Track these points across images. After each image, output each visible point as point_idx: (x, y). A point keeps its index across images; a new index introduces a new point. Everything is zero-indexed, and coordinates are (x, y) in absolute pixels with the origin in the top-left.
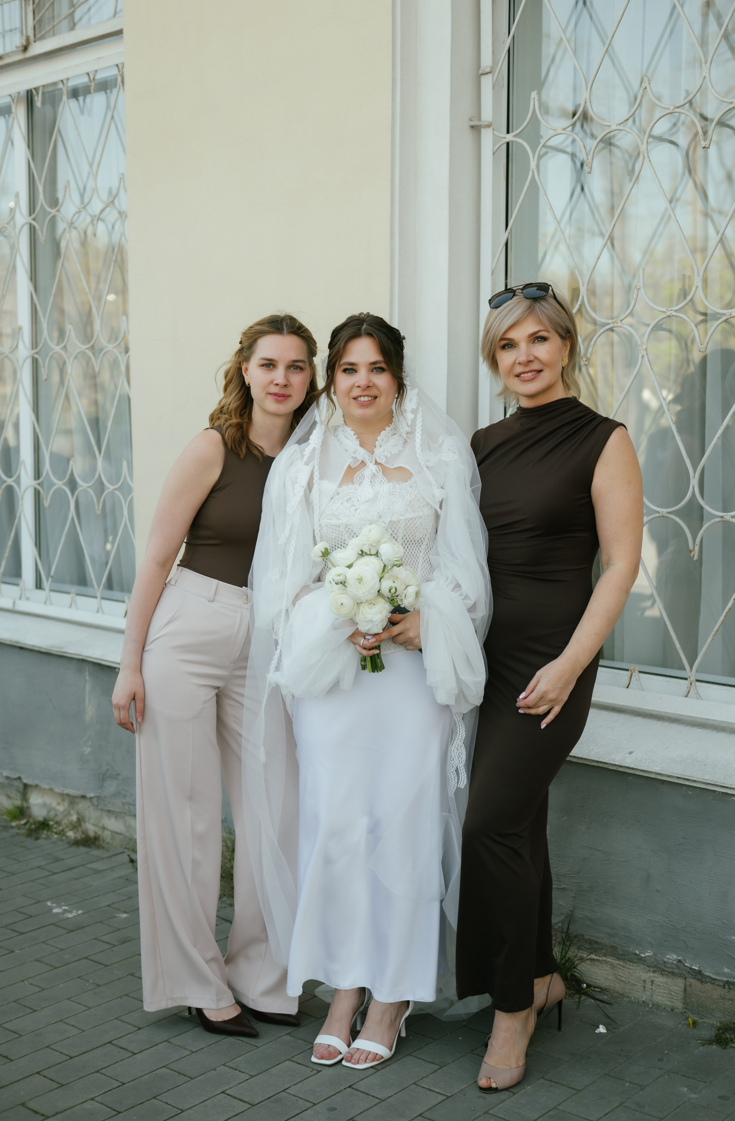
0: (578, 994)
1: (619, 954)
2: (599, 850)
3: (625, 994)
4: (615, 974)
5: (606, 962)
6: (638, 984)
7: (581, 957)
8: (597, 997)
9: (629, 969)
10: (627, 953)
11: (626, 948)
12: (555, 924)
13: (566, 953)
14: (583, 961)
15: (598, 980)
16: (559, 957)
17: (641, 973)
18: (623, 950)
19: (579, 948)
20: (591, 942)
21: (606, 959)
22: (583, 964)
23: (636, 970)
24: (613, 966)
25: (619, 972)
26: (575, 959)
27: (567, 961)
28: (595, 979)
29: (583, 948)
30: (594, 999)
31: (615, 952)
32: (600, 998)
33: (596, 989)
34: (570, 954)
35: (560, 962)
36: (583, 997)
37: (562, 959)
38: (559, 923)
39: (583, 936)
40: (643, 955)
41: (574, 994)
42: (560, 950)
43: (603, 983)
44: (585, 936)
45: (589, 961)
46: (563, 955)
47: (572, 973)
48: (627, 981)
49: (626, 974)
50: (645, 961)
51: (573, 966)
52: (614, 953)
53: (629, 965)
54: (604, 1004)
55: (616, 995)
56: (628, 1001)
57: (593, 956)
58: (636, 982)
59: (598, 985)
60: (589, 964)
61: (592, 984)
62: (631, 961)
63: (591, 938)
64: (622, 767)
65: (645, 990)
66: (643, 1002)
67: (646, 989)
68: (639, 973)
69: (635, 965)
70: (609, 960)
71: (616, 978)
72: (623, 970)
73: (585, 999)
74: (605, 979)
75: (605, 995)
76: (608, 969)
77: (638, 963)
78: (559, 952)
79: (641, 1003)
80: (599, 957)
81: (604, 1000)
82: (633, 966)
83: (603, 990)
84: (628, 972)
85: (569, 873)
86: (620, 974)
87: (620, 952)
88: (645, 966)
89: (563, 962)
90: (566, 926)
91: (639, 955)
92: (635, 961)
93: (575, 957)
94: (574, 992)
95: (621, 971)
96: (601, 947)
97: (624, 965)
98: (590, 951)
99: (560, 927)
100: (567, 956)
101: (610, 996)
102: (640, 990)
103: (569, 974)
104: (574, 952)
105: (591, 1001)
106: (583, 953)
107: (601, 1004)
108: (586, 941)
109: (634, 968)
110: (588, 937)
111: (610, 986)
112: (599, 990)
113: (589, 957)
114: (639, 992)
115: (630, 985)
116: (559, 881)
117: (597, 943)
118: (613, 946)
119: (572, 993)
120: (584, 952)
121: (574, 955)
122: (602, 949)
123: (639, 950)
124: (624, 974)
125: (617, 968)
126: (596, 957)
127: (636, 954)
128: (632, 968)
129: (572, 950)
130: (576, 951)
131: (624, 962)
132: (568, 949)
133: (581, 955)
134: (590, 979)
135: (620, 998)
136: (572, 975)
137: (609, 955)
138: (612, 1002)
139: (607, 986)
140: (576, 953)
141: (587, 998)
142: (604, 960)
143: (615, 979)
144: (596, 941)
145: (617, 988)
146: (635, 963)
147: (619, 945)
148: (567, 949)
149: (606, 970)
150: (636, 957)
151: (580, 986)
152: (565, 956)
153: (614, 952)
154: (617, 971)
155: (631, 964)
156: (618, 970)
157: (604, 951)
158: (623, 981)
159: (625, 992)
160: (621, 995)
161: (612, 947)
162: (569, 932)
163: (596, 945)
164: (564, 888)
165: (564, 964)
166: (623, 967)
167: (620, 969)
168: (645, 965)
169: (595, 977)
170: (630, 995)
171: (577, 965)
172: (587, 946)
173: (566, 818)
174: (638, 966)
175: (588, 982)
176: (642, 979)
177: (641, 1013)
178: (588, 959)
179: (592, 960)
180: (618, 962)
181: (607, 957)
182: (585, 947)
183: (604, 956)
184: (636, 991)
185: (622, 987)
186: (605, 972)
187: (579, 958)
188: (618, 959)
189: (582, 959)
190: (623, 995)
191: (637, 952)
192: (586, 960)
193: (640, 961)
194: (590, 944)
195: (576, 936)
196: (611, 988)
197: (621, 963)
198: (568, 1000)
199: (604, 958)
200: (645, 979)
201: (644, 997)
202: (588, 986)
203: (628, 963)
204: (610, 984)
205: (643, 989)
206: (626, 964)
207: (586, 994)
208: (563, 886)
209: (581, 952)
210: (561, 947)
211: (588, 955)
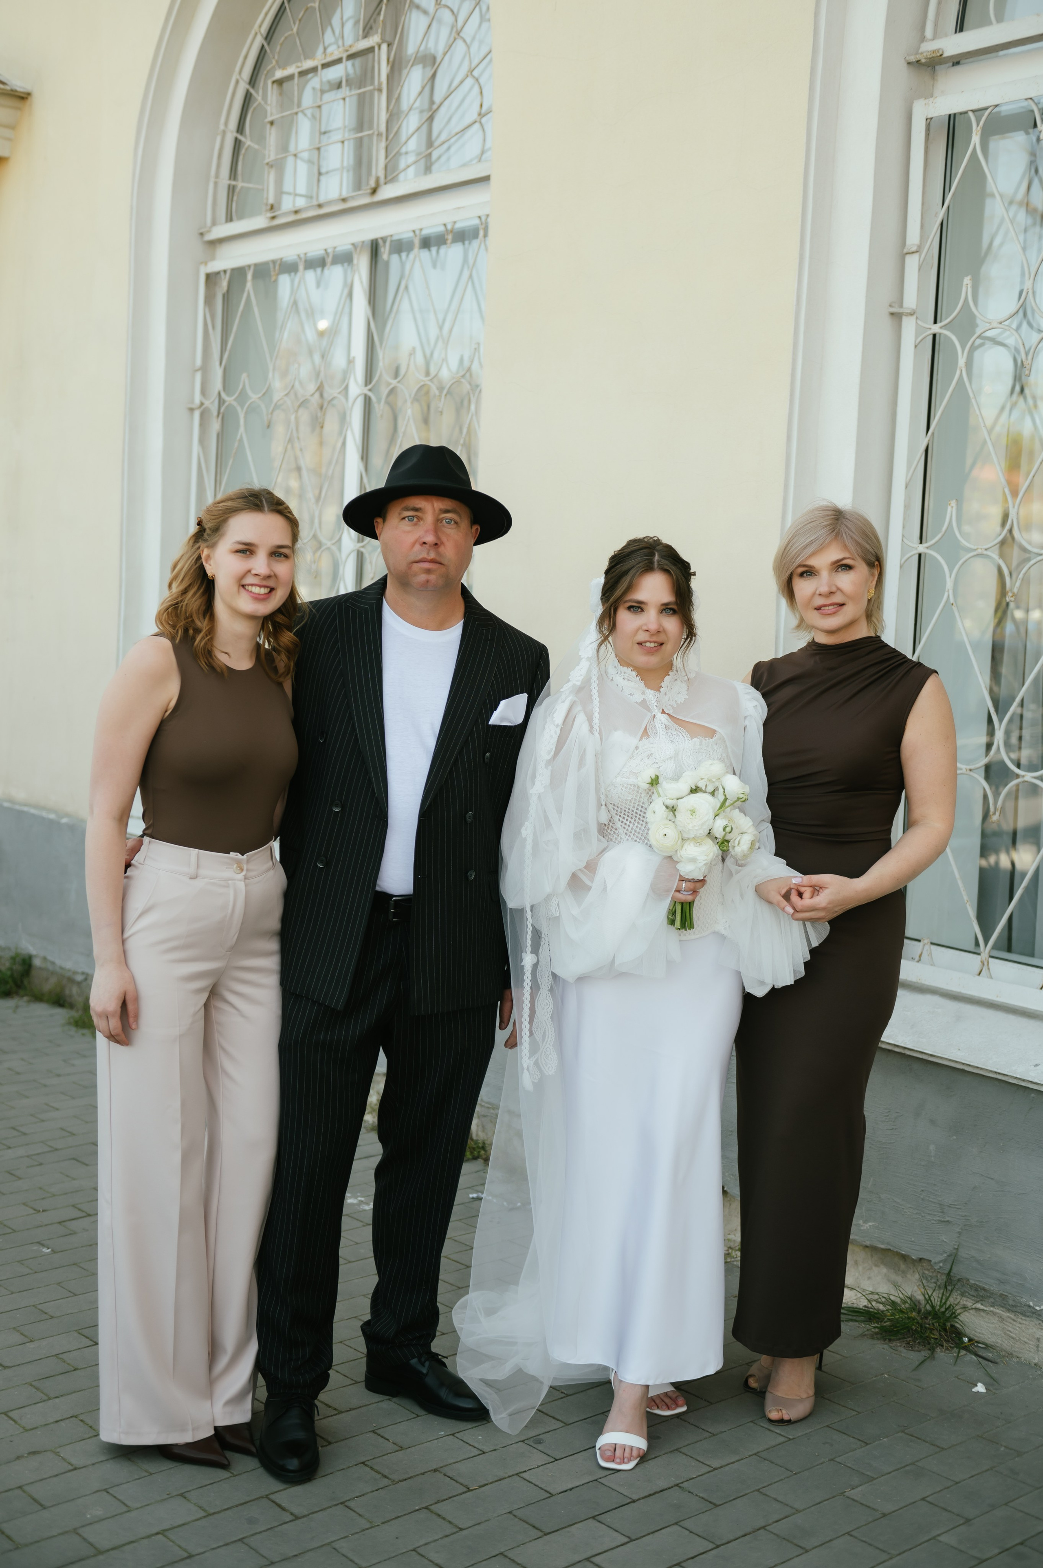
0: (957, 1348)
1: (1009, 1305)
2: (992, 1179)
3: (1014, 1353)
4: (1004, 1328)
5: (994, 1314)
6: (1031, 1343)
7: (964, 1305)
8: (980, 1354)
9: (1021, 1324)
10: (1019, 1305)
11: (1018, 1298)
12: (936, 1263)
13: (947, 1299)
14: (966, 1311)
15: (983, 1334)
16: (939, 1303)
17: (1034, 1330)
18: (1014, 1301)
19: (962, 1295)
20: (976, 1288)
21: (994, 1310)
22: (966, 1314)
23: (1029, 1326)
24: (1001, 1319)
25: (1008, 1326)
26: (957, 1308)
27: (946, 1309)
28: (980, 1333)
29: (967, 1294)
30: (977, 1355)
31: (1006, 1303)
32: (984, 1355)
33: (980, 1345)
34: (951, 1300)
35: (939, 1310)
36: (963, 1352)
37: (941, 1306)
38: (940, 1262)
39: (968, 1280)
40: (1038, 1308)
41: (953, 1348)
42: (940, 1296)
43: (989, 1338)
44: (970, 1281)
45: (974, 1310)
46: (943, 1301)
47: (952, 1323)
48: (1017, 1338)
49: (1016, 1330)
50: (1040, 1315)
51: (954, 1315)
52: (1004, 1304)
53: (1021, 1319)
54: (987, 1362)
55: (1003, 1353)
56: (1018, 1362)
57: (979, 1306)
58: (1029, 1339)
59: (983, 1340)
60: (974, 1315)
61: (976, 1338)
62: (1024, 1314)
63: (977, 1283)
64: (1024, 1080)
65: (1038, 1350)
66: (1035, 1364)
67: (1040, 1349)
68: (1032, 1329)
69: (1028, 1319)
70: (997, 1311)
71: (1005, 1333)
72: (1013, 1325)
73: (966, 1354)
74: (992, 1334)
75: (990, 1353)
76: (995, 1322)
77: (1032, 1317)
78: (938, 1297)
79: (1033, 1365)
80: (986, 1307)
81: (988, 1358)
82: (1025, 1320)
83: (987, 1346)
84: (1019, 1327)
85: (956, 1203)
86: (1010, 1329)
87: (1011, 1302)
88: (1040, 1322)
89: (943, 1309)
90: (949, 1267)
91: (1033, 1307)
92: (1029, 1314)
93: (956, 1305)
94: (953, 1346)
95: (1011, 1325)
96: (989, 1295)
97: (1016, 1319)
98: (975, 1299)
99: (941, 1267)
100: (948, 1303)
101: (996, 1354)
102: (1032, 1350)
103: (948, 1324)
104: (957, 1298)
105: (971, 1358)
106: (966, 1301)
107: (983, 1362)
108: (971, 1286)
109: (1027, 1323)
110: (973, 1282)
111: (997, 1343)
112: (984, 1346)
113: (973, 1307)
114: (1030, 1351)
115: (1021, 1343)
116: (943, 1212)
117: (984, 1289)
118: (1003, 1295)
119: (950, 1347)
120: (969, 1300)
121: (956, 1303)
122: (990, 1297)
123: (1033, 1301)
124: (1014, 1329)
125: (1007, 1321)
126: (982, 1307)
127: (1030, 1306)
128: (1024, 1322)
129: (955, 1296)
130: (959, 1297)
131: (1015, 1316)
132: (950, 1295)
133: (965, 1303)
134: (973, 1332)
135: (1007, 1357)
136: (952, 1326)
137: (997, 1306)
138: (998, 1361)
139: (993, 1342)
140: (958, 1300)
141: (968, 1353)
142: (991, 1311)
143: (1003, 1335)
144: (984, 1287)
145: (1005, 1345)
146: (1028, 1317)
147: (1010, 1294)
148: (948, 1295)
149: (993, 1323)
150: (1029, 1310)
151: (960, 1339)
152: (945, 1303)
153: (1004, 1301)
154: (1006, 1325)
155: (1023, 1318)
156: (1008, 1324)
157: (992, 1300)
158: (1013, 1338)
159: (1014, 1351)
160: (1008, 1354)
161: (1001, 1295)
162: (952, 1274)
163: (983, 1292)
164: (948, 1221)
165: (944, 1313)
166: (1014, 1320)
167: (1010, 1323)
168: (1040, 1320)
169: (979, 1331)
170: (1020, 1355)
171: (959, 1314)
172: (973, 1293)
173: (955, 1137)
174: (1031, 1321)
175: (972, 1336)
176: (1036, 1337)
177: (1031, 1376)
178: (972, 1309)
179: (977, 1309)
180: (1008, 1314)
181: (996, 1307)
182: (969, 1294)
183: (991, 1306)
184: (1028, 1350)
185: (1012, 1345)
186: (992, 1325)
187: (962, 1307)
188: (1009, 1310)
189: (965, 1308)
190: (1012, 1354)
191: (1031, 1304)
192: (970, 1309)
193: (1034, 1315)
194: (976, 1290)
195: (959, 1280)
196: (998, 1345)
197: (1012, 1316)
198: (943, 1354)
199: (992, 1309)
200: (1038, 1336)
201: (1037, 1359)
202: (970, 1340)
203: (1021, 1316)
204: (998, 1340)
205: (1036, 1349)
206: (1017, 1318)
207: (966, 1348)
208: (947, 1219)
209: (965, 1299)
210: (941, 1291)
211: (974, 1304)
